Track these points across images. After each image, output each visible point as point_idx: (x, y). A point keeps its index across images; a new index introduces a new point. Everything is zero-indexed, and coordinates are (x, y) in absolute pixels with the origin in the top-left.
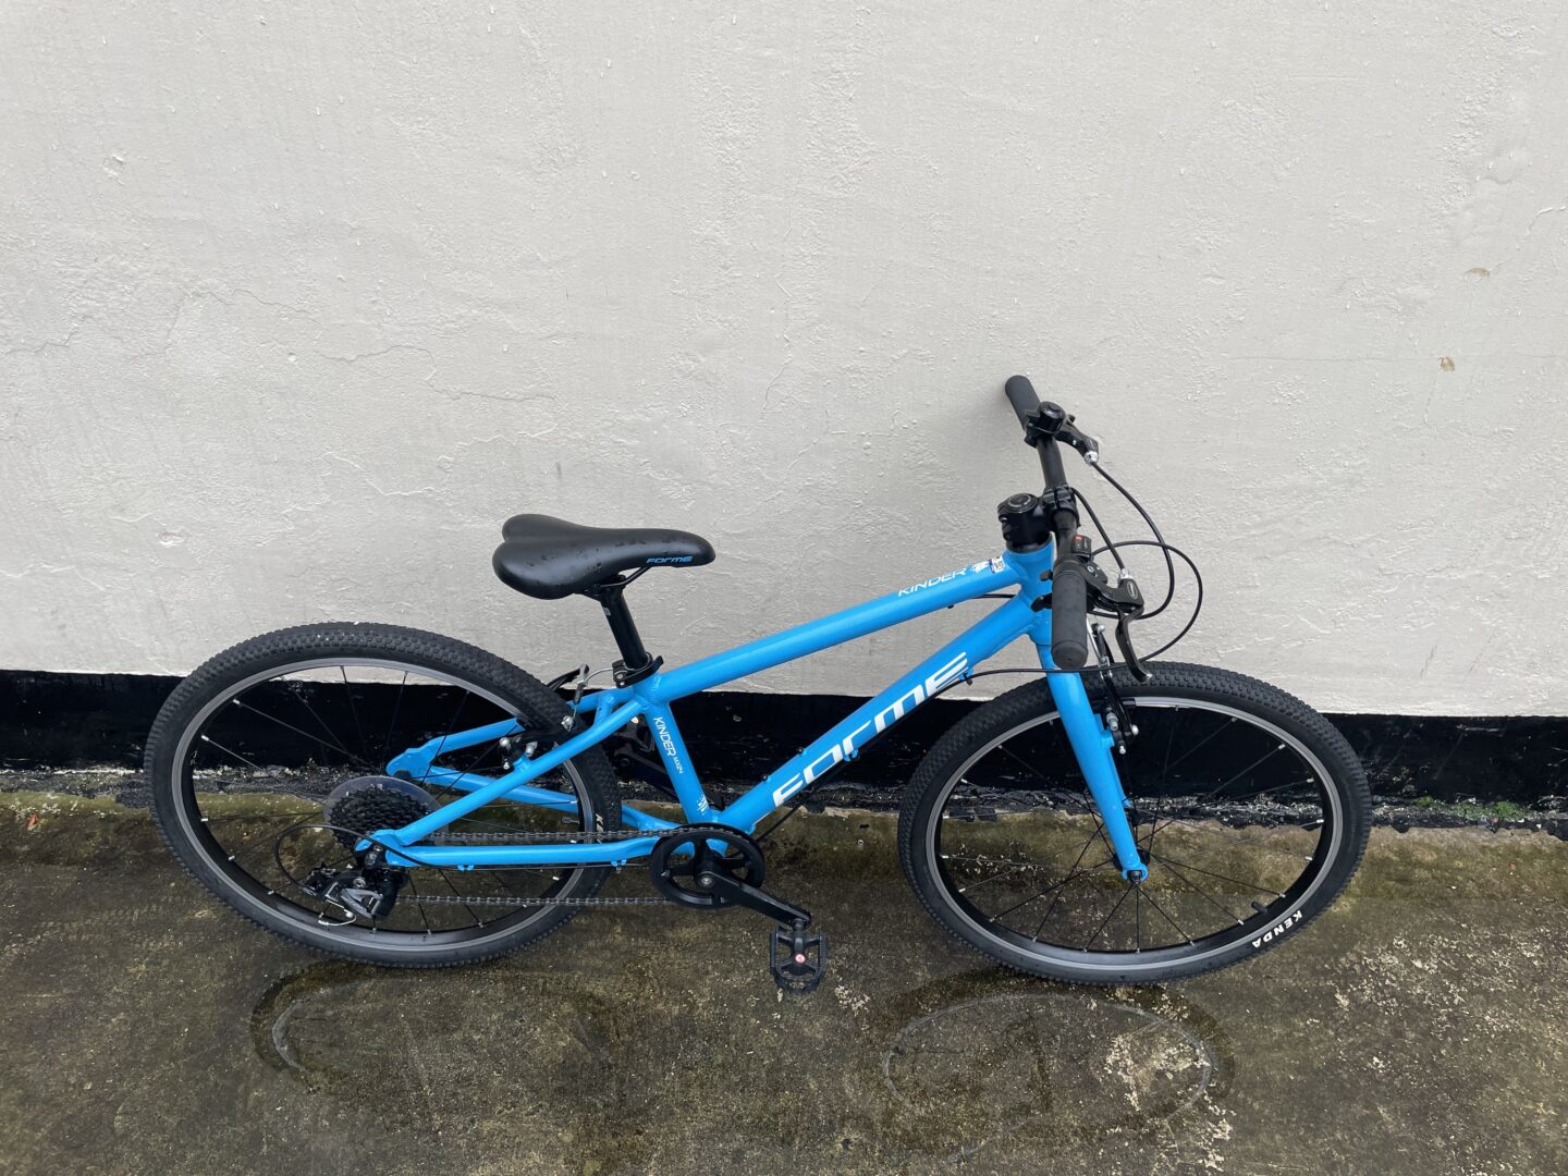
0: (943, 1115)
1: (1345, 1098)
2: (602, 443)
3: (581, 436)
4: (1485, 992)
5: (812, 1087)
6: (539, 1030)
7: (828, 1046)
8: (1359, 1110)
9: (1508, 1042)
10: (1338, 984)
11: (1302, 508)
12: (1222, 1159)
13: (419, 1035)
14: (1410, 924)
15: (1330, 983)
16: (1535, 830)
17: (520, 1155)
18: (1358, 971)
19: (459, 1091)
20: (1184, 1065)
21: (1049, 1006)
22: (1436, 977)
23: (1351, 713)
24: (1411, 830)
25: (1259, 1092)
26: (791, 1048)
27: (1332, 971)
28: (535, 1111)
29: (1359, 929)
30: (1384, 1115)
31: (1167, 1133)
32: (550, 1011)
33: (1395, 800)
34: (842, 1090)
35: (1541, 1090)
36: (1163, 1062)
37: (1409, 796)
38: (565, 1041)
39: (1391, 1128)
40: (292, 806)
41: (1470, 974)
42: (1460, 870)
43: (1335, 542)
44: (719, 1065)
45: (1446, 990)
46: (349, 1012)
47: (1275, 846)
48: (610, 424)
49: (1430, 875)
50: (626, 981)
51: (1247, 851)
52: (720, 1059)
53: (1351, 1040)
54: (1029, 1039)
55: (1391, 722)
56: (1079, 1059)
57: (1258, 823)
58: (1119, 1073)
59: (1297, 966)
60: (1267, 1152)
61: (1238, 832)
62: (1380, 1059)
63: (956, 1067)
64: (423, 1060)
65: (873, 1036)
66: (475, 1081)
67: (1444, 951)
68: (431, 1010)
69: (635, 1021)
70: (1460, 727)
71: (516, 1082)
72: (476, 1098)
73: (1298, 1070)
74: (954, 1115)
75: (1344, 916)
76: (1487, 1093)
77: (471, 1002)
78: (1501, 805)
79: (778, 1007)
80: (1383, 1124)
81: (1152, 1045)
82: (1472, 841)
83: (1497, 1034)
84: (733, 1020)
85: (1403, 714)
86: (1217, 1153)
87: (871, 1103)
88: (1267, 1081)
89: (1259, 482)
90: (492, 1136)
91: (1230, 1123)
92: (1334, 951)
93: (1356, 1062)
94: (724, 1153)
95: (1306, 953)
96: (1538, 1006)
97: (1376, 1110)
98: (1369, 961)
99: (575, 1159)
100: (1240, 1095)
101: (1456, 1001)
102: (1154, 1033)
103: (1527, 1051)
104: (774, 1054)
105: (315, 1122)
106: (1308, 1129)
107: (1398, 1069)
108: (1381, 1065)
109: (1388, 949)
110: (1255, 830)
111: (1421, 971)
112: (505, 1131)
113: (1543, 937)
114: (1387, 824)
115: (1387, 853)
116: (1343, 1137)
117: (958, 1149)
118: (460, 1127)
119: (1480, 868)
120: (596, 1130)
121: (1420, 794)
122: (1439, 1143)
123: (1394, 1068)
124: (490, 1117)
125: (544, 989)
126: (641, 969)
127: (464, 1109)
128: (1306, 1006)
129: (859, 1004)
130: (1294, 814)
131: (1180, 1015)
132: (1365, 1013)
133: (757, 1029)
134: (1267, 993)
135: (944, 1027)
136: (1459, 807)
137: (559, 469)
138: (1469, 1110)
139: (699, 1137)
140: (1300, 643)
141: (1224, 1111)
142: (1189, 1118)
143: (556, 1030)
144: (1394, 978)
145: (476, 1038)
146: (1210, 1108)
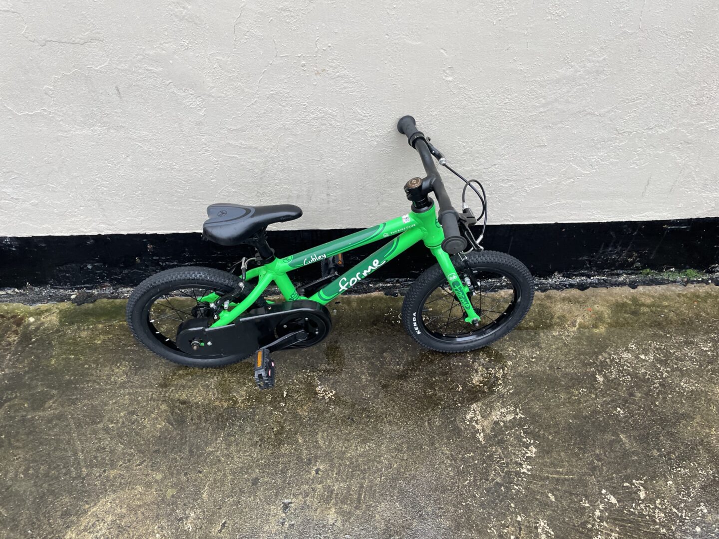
0: (373, 452)
1: (601, 431)
2: (140, 71)
3: (126, 67)
4: (681, 370)
5: (300, 441)
6: (147, 420)
7: (310, 419)
8: (609, 437)
9: (694, 396)
10: (597, 370)
11: (568, 92)
12: (531, 467)
13: (79, 425)
14: (638, 336)
15: (593, 369)
16: (707, 283)
17: (130, 488)
18: (609, 363)
19: (98, 455)
20: (510, 417)
21: (435, 390)
22: (653, 364)
23: (603, 221)
24: (638, 287)
25: (552, 430)
26: (290, 421)
27: (594, 363)
28: (141, 463)
29: (610, 340)
30: (623, 439)
31: (499, 455)
32: (154, 409)
33: (630, 272)
34: (317, 442)
35: (713, 421)
36: (498, 417)
37: (638, 269)
38: (161, 424)
39: (627, 446)
40: (18, 309)
41: (672, 361)
42: (666, 307)
43: (589, 114)
44: (248, 433)
45: (658, 370)
46: (40, 416)
47: (564, 300)
48: (142, 57)
49: (649, 311)
50: (199, 391)
51: (547, 303)
52: (249, 429)
53: (605, 399)
54: (424, 408)
55: (626, 226)
56: (451, 417)
57: (554, 288)
58: (473, 424)
59: (574, 362)
60: (556, 462)
61: (543, 294)
62: (621, 408)
63: (382, 426)
64: (79, 440)
65: (336, 413)
66: (108, 449)
67: (657, 349)
68: (86, 412)
69: (202, 412)
70: (665, 226)
71: (131, 448)
72: (107, 458)
73: (574, 417)
74: (380, 451)
75: (601, 334)
76: (683, 424)
77: (110, 407)
78: (688, 271)
79: (284, 399)
80: (623, 444)
81: (492, 408)
82: (673, 291)
83: (688, 392)
84: (258, 408)
85: (633, 220)
86: (528, 464)
87: (333, 448)
88: (556, 424)
89: (543, 76)
90: (116, 478)
91: (535, 448)
92: (595, 353)
93: (607, 411)
94: (247, 480)
95: (579, 355)
96: (710, 376)
97: (619, 436)
98: (615, 356)
99: (162, 489)
100: (542, 432)
101: (664, 376)
102: (493, 401)
103: (705, 401)
104: (280, 425)
105: (16, 476)
106: (580, 449)
107: (631, 414)
108: (621, 412)
109: (625, 350)
110: (553, 292)
111: (644, 360)
112: (123, 475)
113: (713, 339)
114: (625, 285)
115: (625, 300)
116: (600, 452)
117: (381, 470)
118: (98, 474)
119: (677, 305)
120: (175, 472)
121: (644, 268)
122: (656, 453)
123: (629, 413)
124: (115, 469)
125: (151, 398)
126: (207, 384)
127: (102, 464)
128: (580, 382)
129: (329, 395)
130: (574, 283)
131: (508, 391)
132: (613, 384)
133: (271, 413)
134: (557, 377)
135: (376, 405)
136: (665, 274)
137: (118, 91)
138: (672, 434)
139: (234, 473)
140: (572, 180)
141: (532, 441)
142: (512, 446)
143: (157, 419)
144: (629, 365)
145: (111, 426)
146: (524, 440)
